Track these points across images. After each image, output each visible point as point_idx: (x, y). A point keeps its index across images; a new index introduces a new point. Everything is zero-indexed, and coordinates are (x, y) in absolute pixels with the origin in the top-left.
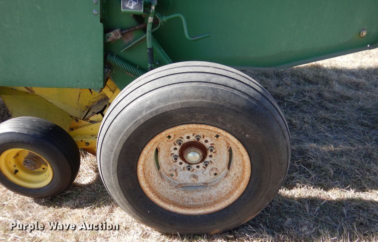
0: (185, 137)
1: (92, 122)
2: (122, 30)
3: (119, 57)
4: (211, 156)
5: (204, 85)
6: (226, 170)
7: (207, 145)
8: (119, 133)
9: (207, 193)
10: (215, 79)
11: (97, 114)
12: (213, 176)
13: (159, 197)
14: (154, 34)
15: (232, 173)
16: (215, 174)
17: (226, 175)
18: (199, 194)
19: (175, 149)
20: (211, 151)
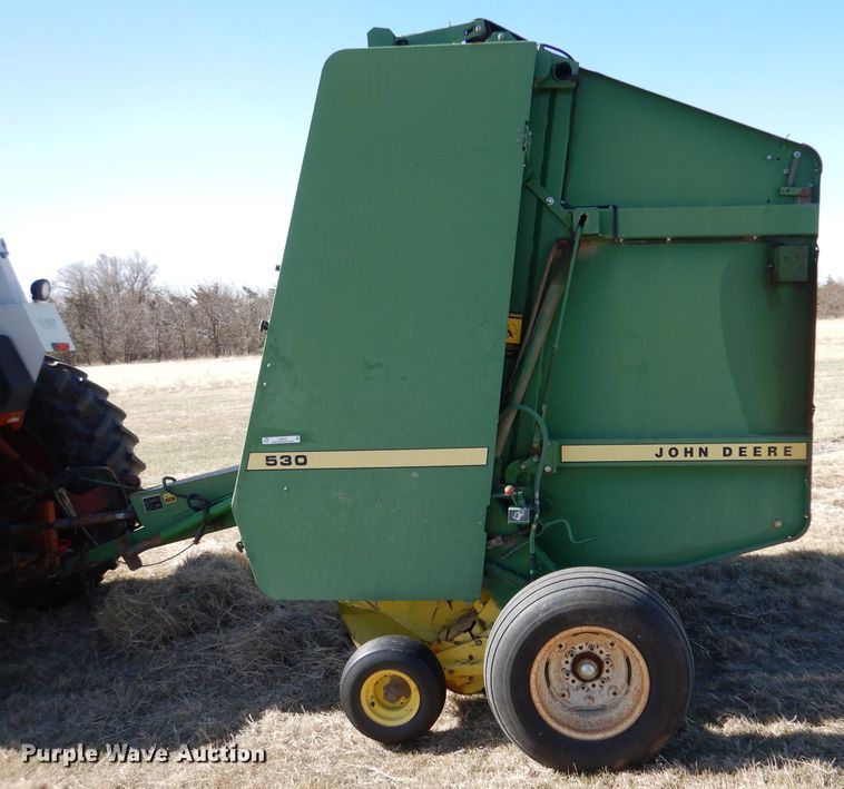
0: (577, 647)
1: (457, 643)
2: (503, 536)
3: (498, 564)
4: (608, 671)
5: (593, 589)
6: (626, 685)
7: (603, 657)
8: (515, 636)
9: (605, 716)
10: (604, 583)
11: (465, 632)
12: (612, 696)
13: (551, 716)
14: (537, 541)
15: (632, 688)
16: (615, 694)
17: (627, 692)
18: (597, 718)
19: (567, 662)
20: (608, 663)
